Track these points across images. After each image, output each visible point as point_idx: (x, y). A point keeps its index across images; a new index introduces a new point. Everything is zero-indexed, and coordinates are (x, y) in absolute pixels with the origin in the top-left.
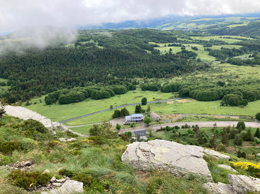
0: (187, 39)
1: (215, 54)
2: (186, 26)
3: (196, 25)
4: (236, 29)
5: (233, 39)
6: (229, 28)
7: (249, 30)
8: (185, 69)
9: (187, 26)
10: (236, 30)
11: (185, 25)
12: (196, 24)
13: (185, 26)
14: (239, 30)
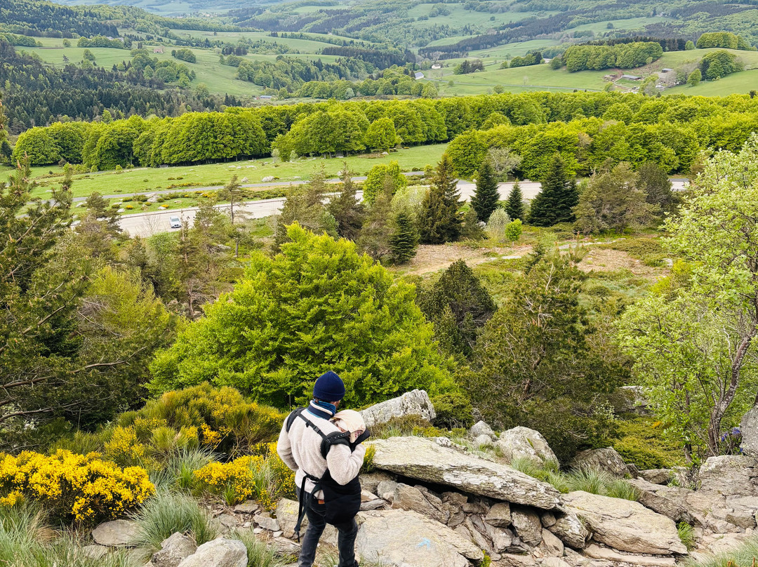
0: (158, 34)
1: (259, 75)
2: (158, 10)
3: (190, 7)
4: (319, 18)
5: (314, 40)
6: (296, 14)
7: (357, 22)
8: (142, 104)
9: (162, 11)
10: (320, 21)
11: (154, 7)
12: (191, 5)
13: (152, 8)
14: (328, 21)
